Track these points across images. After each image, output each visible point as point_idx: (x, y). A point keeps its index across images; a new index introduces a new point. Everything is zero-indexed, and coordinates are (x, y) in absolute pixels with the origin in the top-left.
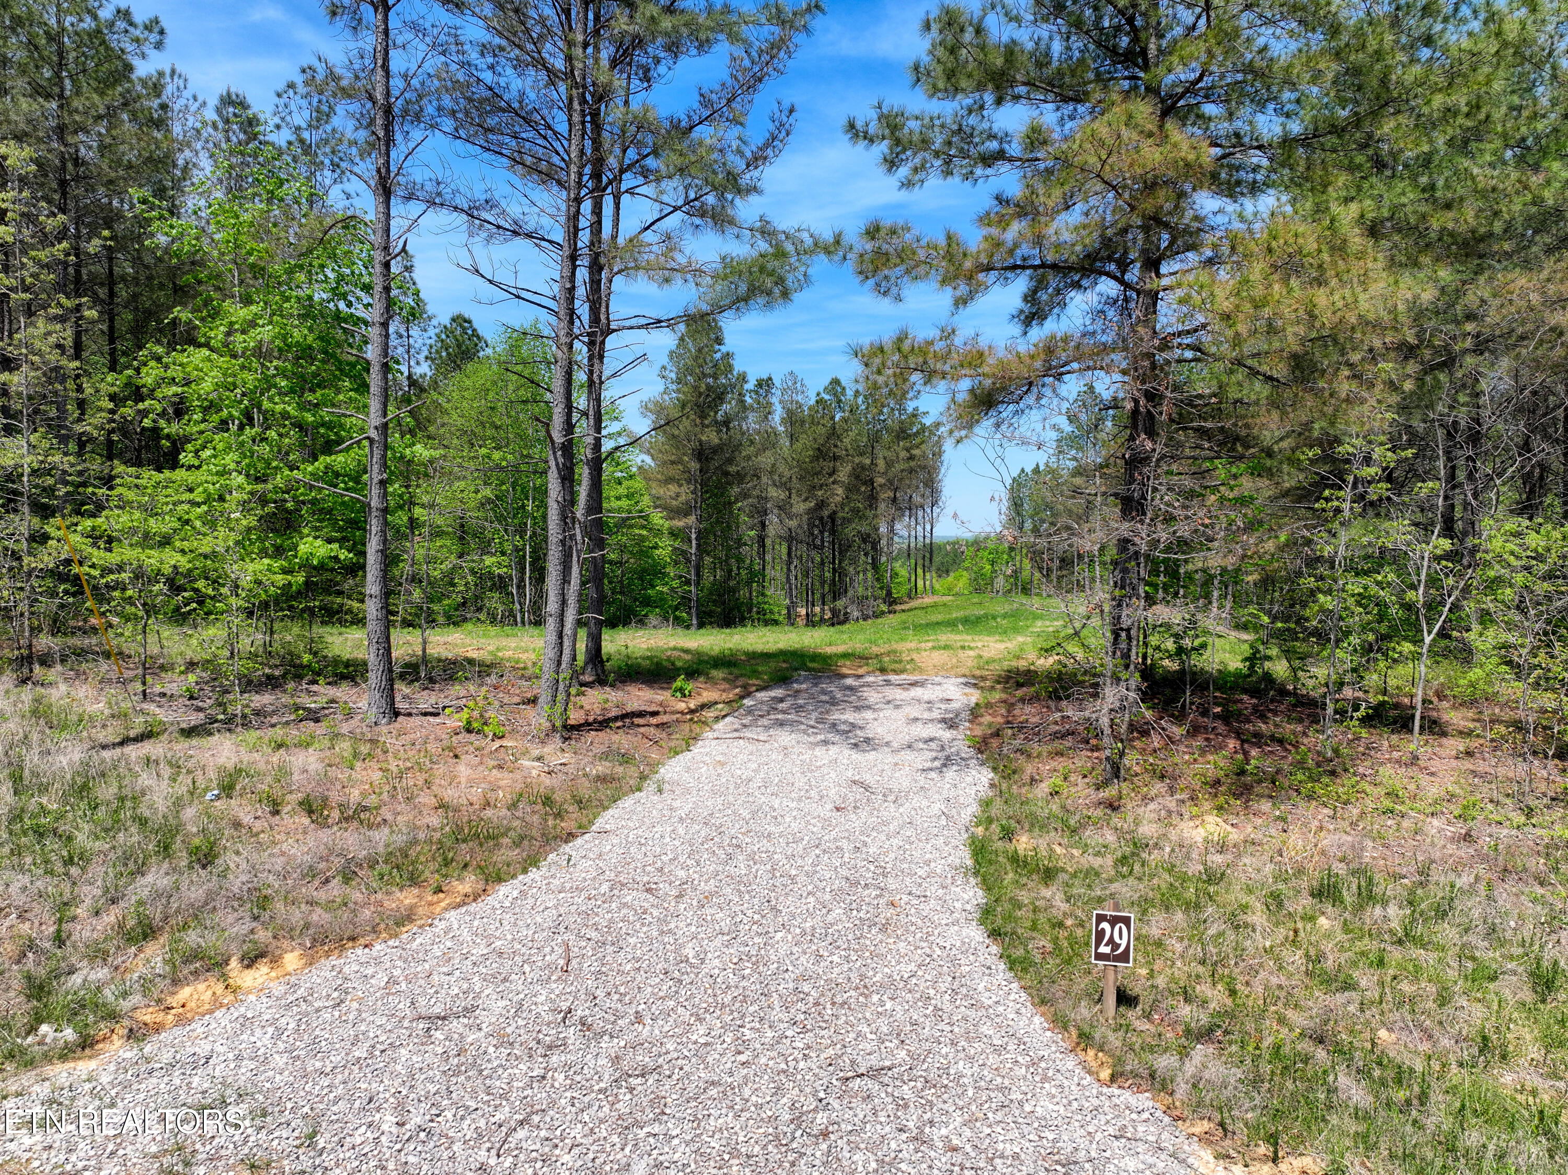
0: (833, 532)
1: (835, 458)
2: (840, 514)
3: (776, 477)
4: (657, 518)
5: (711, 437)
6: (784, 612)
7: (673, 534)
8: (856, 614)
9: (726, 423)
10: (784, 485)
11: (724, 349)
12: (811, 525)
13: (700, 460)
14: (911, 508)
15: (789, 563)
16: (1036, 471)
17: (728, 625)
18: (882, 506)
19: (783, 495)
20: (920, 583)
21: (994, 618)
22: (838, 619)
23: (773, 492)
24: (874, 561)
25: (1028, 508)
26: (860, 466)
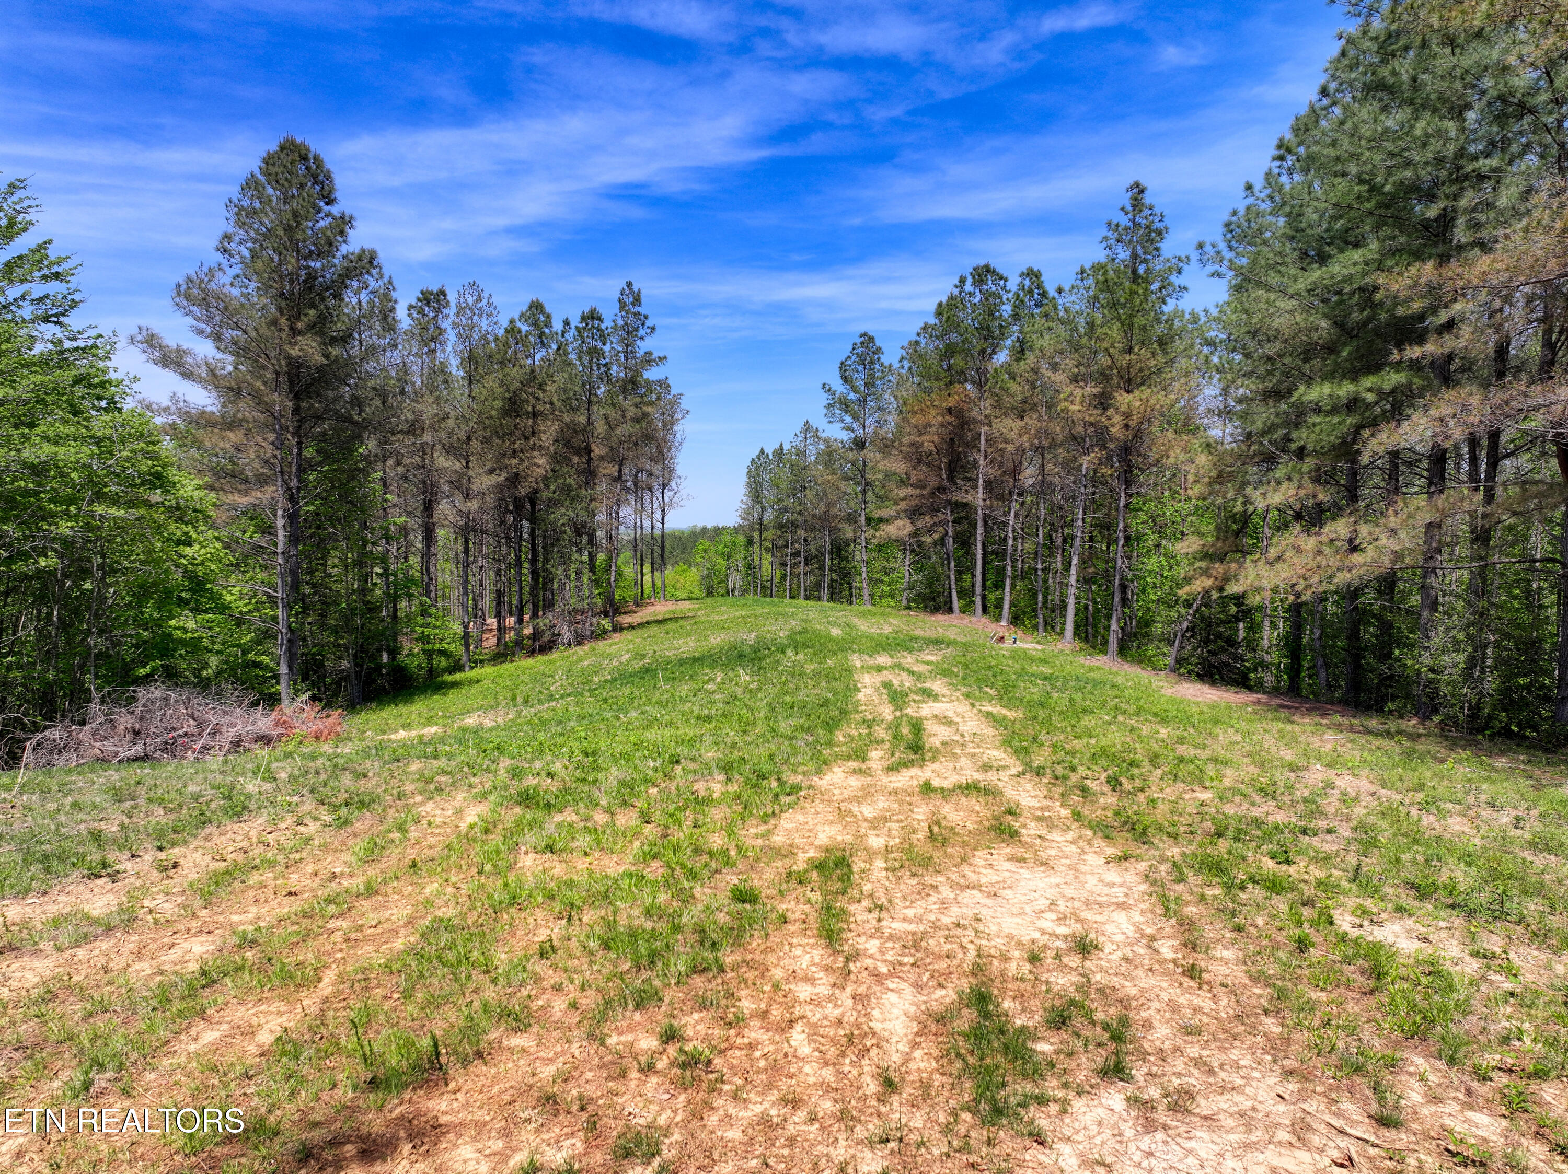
0: (534, 519)
1: (535, 414)
2: (545, 495)
3: (445, 436)
5: (309, 351)
8: (567, 635)
10: (460, 450)
11: (335, 210)
12: (502, 510)
13: (291, 393)
14: (638, 489)
16: (779, 451)
18: (603, 486)
19: (457, 465)
20: (648, 586)
22: (542, 645)
23: (442, 460)
24: (592, 557)
25: (769, 495)
26: (574, 429)
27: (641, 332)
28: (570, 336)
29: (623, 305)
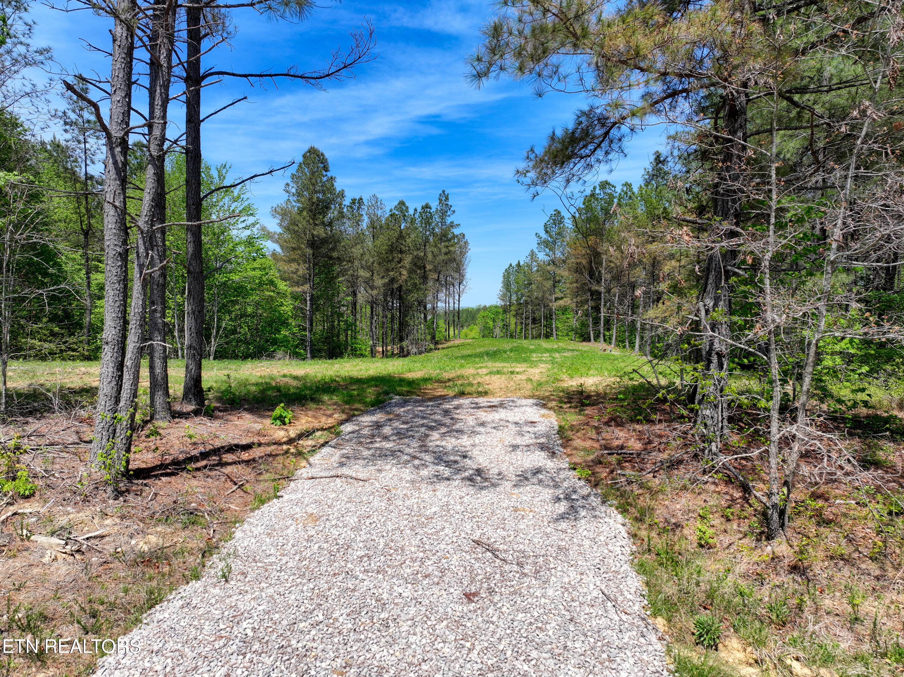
0: (400, 298)
1: (401, 252)
2: (405, 287)
3: (364, 262)
4: (282, 286)
5: (320, 232)
6: (369, 349)
7: (295, 297)
8: (414, 350)
9: (330, 224)
10: (369, 268)
11: (329, 174)
12: (385, 295)
13: (312, 248)
14: (447, 285)
15: (372, 318)
16: (519, 265)
17: (331, 358)
18: (431, 283)
19: (368, 275)
20: (452, 333)
21: (505, 352)
22: (403, 354)
23: (362, 273)
24: (425, 317)
25: (514, 287)
26: (417, 257)
27: (449, 213)
28: (417, 216)
29: (440, 200)
